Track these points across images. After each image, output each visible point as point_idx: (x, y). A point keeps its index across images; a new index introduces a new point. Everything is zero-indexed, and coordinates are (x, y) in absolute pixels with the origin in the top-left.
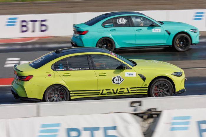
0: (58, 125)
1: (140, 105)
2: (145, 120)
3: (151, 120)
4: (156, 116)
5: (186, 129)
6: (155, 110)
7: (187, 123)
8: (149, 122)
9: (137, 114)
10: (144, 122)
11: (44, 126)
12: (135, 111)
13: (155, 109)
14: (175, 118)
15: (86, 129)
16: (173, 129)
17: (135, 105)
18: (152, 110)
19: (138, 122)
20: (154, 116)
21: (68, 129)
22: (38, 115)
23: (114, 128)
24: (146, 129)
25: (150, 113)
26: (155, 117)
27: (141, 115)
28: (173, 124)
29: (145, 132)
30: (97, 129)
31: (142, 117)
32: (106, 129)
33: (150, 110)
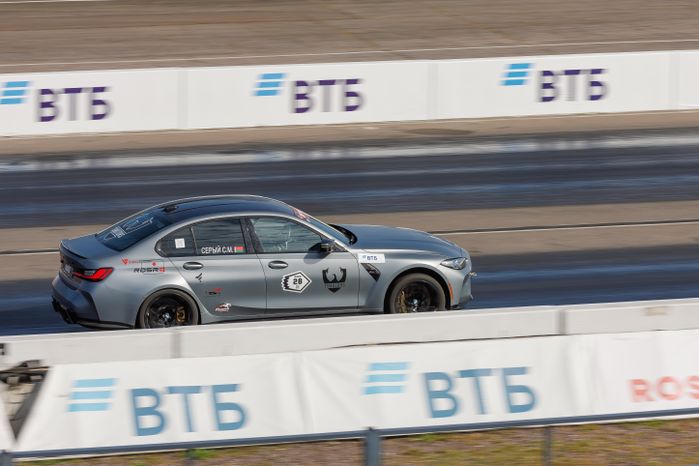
1: (3, 353)
2: (12, 386)
3: (27, 388)
4: (39, 377)
5: (103, 407)
6: (36, 366)
7: (107, 394)
8: (22, 391)
10: (9, 393)
13: (37, 361)
14: (81, 383)
16: (73, 408)
18: (30, 366)
20: (33, 378)
24: (17, 406)
25: (24, 370)
26: (36, 381)
27: (4, 376)
28: (76, 396)
29: (15, 412)
31: (5, 381)
33: (24, 365)
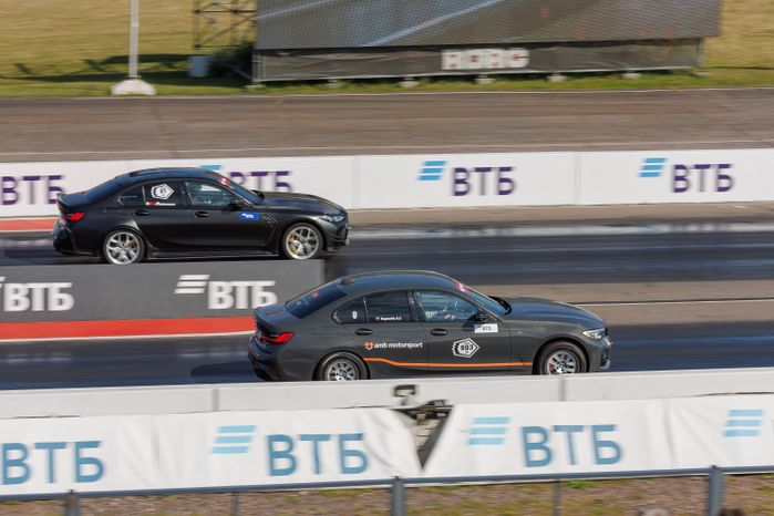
0: (251, 429)
1: (413, 393)
2: (420, 422)
3: (433, 423)
4: (443, 415)
5: (498, 441)
6: (442, 405)
7: (502, 431)
8: (429, 427)
9: (406, 412)
10: (419, 427)
11: (224, 429)
12: (403, 404)
13: (443, 401)
14: (478, 421)
15: (304, 438)
16: (472, 442)
17: (403, 392)
18: (437, 404)
19: (407, 426)
20: (439, 415)
21: (270, 436)
22: (216, 408)
23: (359, 437)
24: (424, 439)
25: (431, 408)
26: (442, 417)
27: (414, 412)
28: (474, 431)
29: (422, 444)
30: (326, 438)
31: (414, 417)
32: (343, 438)
33: (432, 403)
